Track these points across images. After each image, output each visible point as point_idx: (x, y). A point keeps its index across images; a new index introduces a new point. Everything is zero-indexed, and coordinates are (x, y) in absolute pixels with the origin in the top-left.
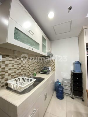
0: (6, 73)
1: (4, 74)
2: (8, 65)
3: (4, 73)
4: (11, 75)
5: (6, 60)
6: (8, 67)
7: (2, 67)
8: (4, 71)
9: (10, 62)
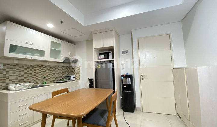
0: (7, 78)
1: (5, 80)
2: (9, 72)
3: (5, 78)
4: (12, 81)
5: (7, 68)
6: (9, 73)
7: (4, 73)
8: (5, 77)
9: (11, 69)
